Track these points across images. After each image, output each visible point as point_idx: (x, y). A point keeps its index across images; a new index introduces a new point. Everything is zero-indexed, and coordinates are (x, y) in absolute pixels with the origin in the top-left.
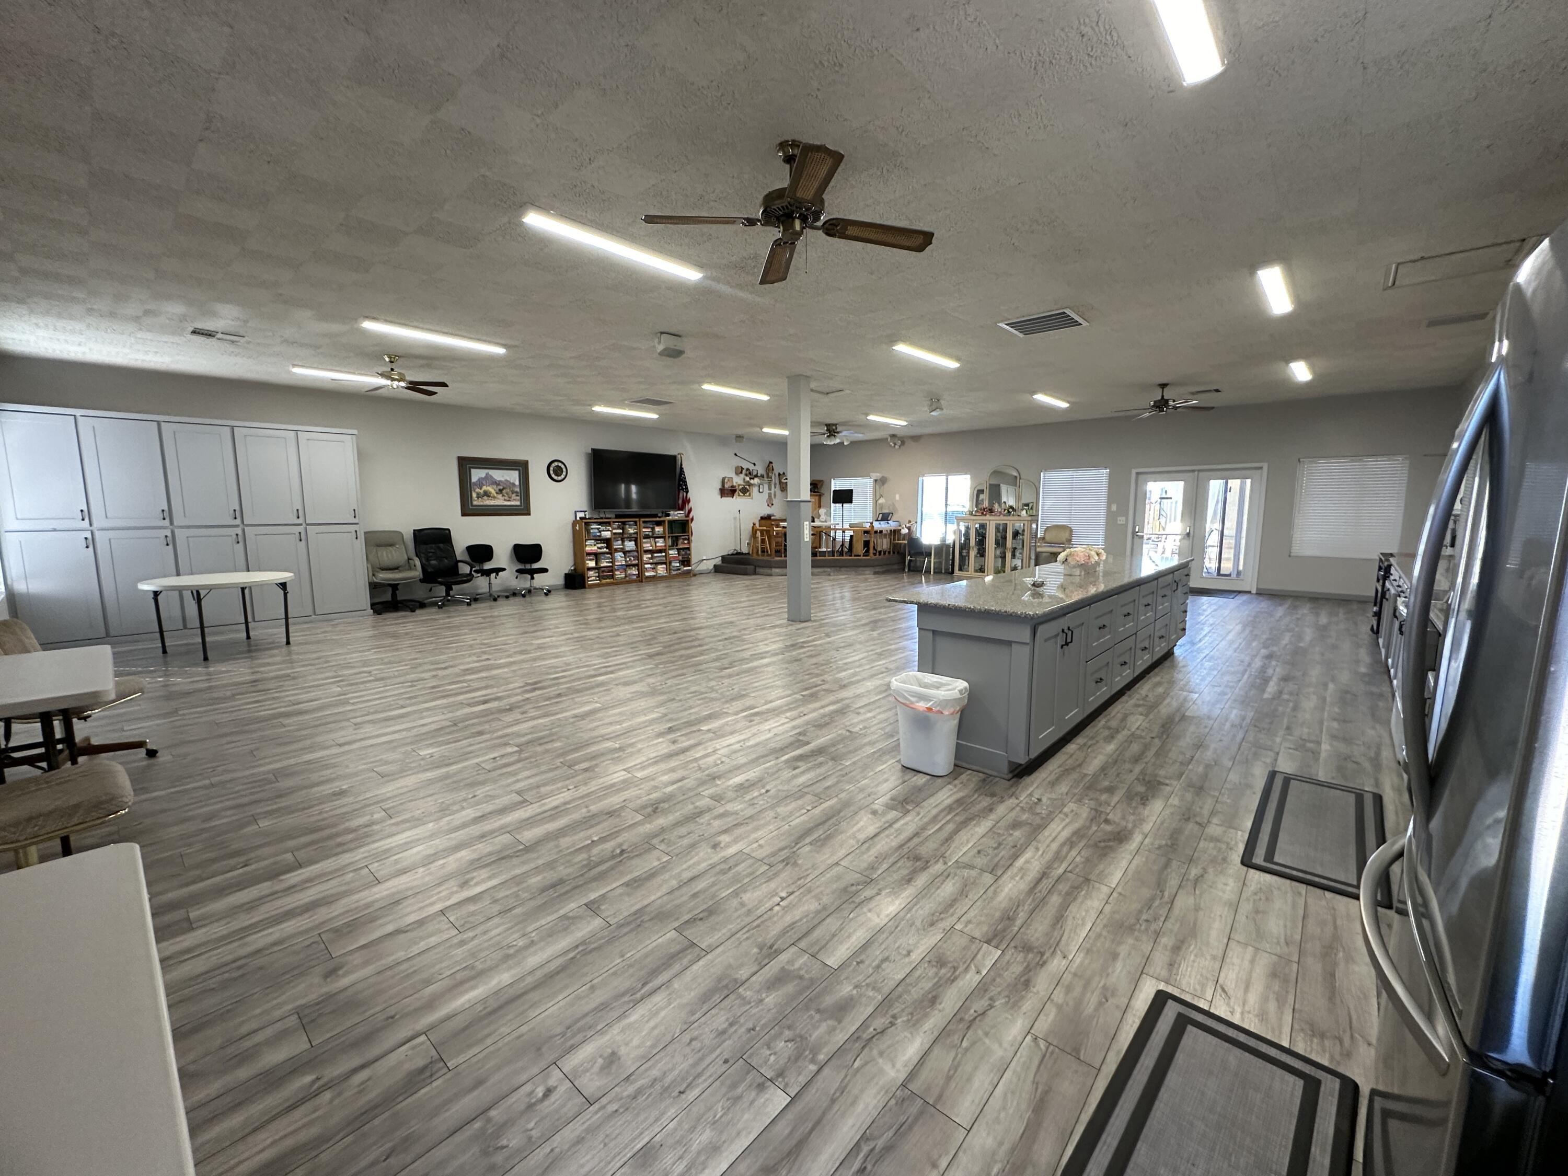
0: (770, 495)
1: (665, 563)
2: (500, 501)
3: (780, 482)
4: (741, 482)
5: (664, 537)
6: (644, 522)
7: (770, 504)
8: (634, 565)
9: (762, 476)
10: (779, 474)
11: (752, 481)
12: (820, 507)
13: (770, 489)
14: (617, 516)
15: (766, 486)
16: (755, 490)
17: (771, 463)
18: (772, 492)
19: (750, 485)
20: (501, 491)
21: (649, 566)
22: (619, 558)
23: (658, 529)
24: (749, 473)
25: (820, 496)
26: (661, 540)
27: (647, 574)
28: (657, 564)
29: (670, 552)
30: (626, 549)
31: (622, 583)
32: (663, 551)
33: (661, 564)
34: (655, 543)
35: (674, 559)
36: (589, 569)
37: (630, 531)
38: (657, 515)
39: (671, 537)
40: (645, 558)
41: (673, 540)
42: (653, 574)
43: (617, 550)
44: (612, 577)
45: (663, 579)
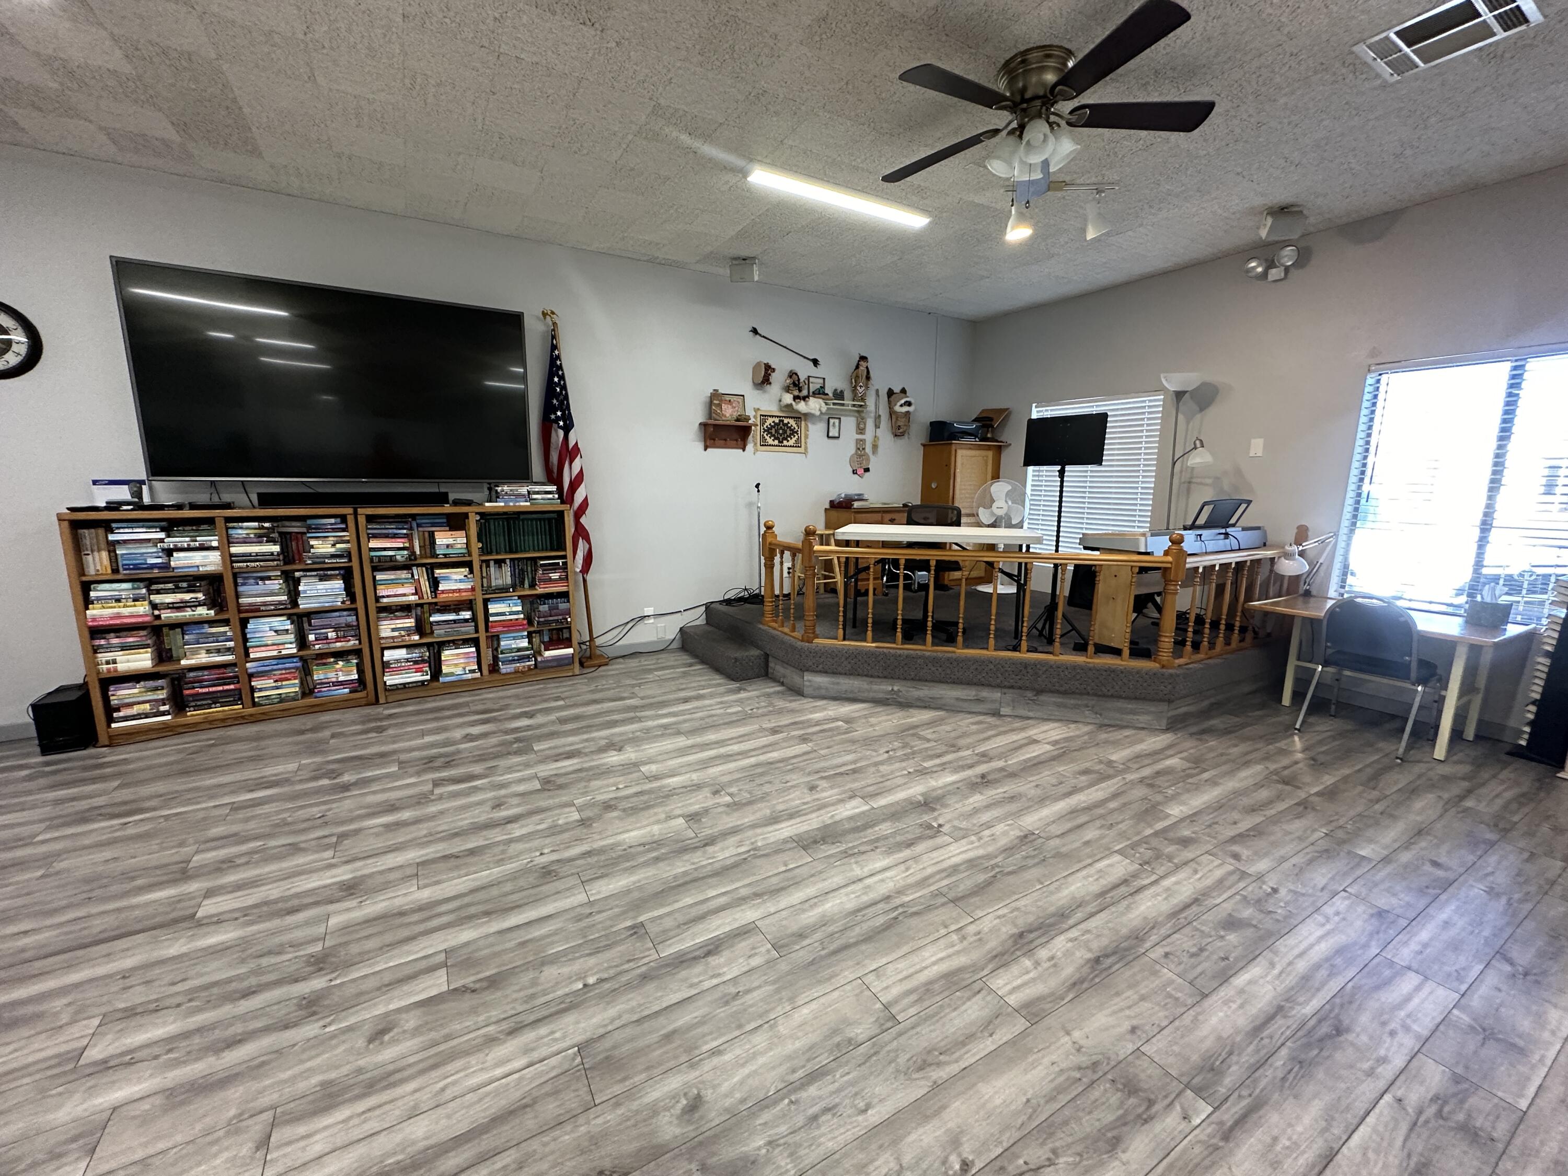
0: (860, 446)
1: (466, 642)
3: (892, 413)
4: (773, 409)
5: (469, 565)
6: (370, 519)
7: (861, 467)
8: (340, 655)
9: (839, 395)
10: (890, 393)
11: (801, 407)
12: (996, 476)
13: (861, 430)
14: (266, 500)
15: (849, 423)
16: (814, 433)
17: (863, 358)
18: (869, 436)
19: (800, 417)
21: (402, 653)
22: (271, 638)
23: (448, 541)
24: (795, 384)
25: (999, 450)
26: (459, 573)
27: (391, 680)
28: (442, 645)
29: (493, 608)
30: (304, 604)
31: (286, 714)
32: (468, 605)
33: (456, 644)
34: (435, 583)
35: (510, 626)
36: (111, 681)
37: (322, 547)
38: (441, 499)
39: (499, 563)
40: (387, 628)
41: (507, 570)
42: (418, 677)
43: (258, 612)
44: (236, 697)
45: (461, 686)
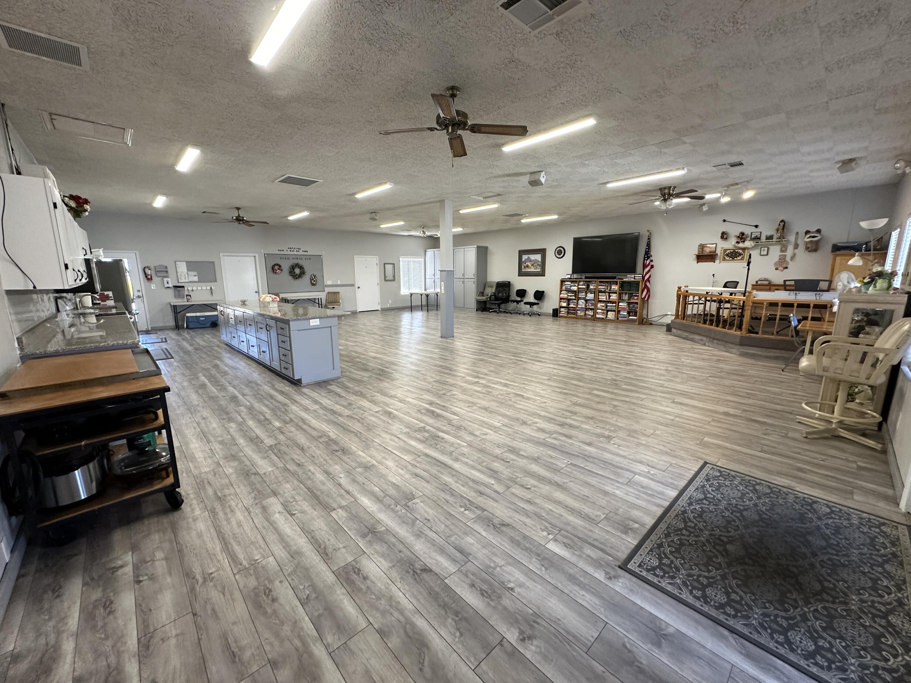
0: (783, 257)
1: (614, 311)
2: (532, 270)
4: (730, 247)
5: (618, 293)
6: (600, 282)
7: (782, 267)
8: (591, 309)
9: (769, 238)
10: (807, 232)
11: (741, 245)
13: (783, 251)
14: (586, 278)
15: (775, 248)
16: (754, 253)
17: (782, 221)
19: (745, 249)
20: (533, 265)
21: (602, 311)
22: (581, 303)
23: (614, 287)
24: (739, 237)
25: (885, 255)
26: (615, 295)
27: (598, 316)
28: (608, 311)
29: (620, 304)
30: (587, 298)
31: (581, 319)
32: (615, 303)
33: (611, 311)
34: (610, 296)
35: (624, 309)
36: (561, 307)
37: (591, 287)
38: (615, 278)
39: (626, 293)
40: (599, 305)
41: (627, 295)
42: (602, 316)
43: (580, 298)
44: (574, 314)
45: (610, 321)
